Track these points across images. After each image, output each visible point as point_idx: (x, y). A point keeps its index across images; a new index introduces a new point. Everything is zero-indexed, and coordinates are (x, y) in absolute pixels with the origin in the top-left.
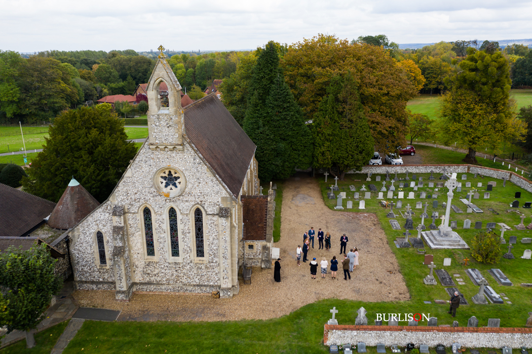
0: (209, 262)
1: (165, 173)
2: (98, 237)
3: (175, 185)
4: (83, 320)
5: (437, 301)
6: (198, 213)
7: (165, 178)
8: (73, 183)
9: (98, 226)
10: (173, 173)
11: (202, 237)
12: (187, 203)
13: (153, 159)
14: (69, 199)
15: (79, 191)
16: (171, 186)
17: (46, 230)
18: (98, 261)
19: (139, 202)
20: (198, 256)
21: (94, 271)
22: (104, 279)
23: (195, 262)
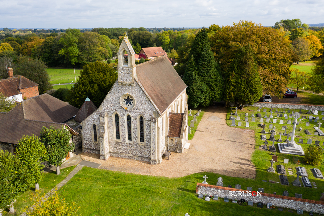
0: (146, 145)
1: (126, 97)
2: (94, 127)
3: (130, 103)
4: (83, 166)
5: (270, 181)
6: (141, 119)
7: (126, 100)
8: (88, 100)
9: (94, 121)
10: (130, 97)
11: (143, 132)
12: (136, 113)
13: (120, 89)
14: (84, 108)
15: (89, 104)
16: (129, 104)
17: (73, 122)
18: (93, 139)
19: (113, 111)
20: (141, 141)
21: (91, 144)
22: (96, 148)
23: (139, 144)
